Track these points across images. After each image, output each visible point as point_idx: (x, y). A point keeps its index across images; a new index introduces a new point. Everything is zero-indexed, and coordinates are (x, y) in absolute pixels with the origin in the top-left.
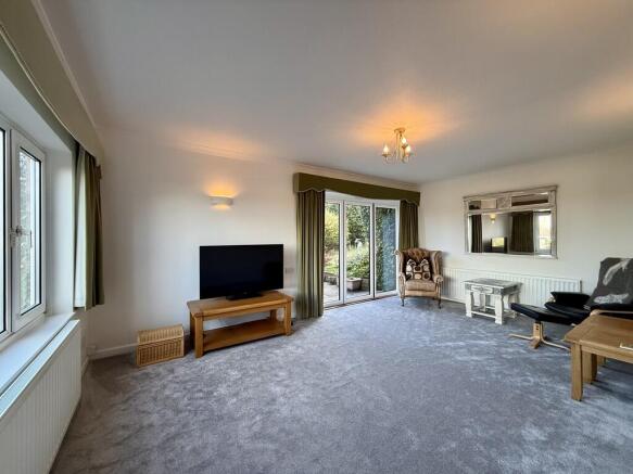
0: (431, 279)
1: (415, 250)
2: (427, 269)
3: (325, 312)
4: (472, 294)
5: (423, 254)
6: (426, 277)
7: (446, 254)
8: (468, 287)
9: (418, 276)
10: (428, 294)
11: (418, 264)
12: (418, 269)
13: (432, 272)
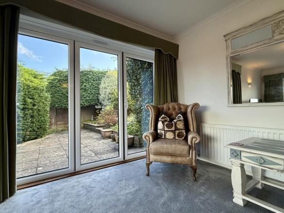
0: (186, 139)
1: (171, 105)
2: (181, 125)
3: (17, 192)
4: (242, 166)
5: (180, 109)
6: (180, 135)
7: (205, 108)
8: (236, 155)
9: (170, 135)
10: (179, 160)
11: (171, 120)
12: (169, 126)
13: (187, 130)
